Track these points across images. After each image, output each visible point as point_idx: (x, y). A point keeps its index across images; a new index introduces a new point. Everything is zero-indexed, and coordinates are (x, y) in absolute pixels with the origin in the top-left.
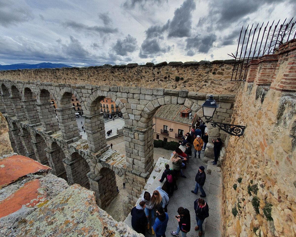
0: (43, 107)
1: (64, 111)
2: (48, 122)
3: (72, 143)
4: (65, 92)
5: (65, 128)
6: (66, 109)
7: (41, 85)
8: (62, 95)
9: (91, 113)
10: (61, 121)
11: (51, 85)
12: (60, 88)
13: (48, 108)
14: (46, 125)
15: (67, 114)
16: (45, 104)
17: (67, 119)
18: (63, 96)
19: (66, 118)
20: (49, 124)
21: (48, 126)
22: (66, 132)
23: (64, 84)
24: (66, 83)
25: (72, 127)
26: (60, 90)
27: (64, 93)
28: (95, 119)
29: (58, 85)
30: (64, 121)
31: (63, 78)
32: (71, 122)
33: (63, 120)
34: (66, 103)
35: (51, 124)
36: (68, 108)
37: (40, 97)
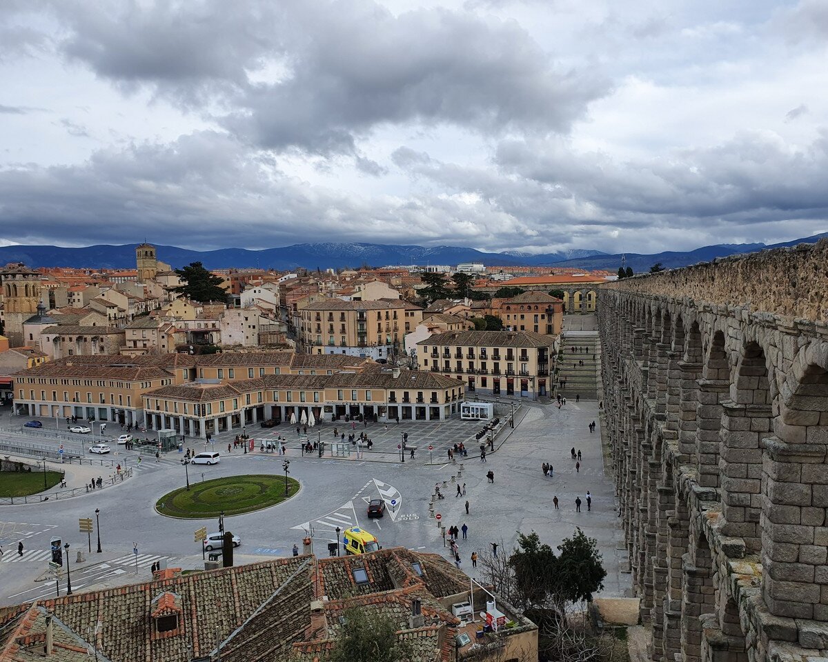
0: (742, 420)
1: (792, 459)
2: (742, 496)
3: (788, 647)
4: (809, 363)
5: (775, 549)
6: (807, 454)
7: (751, 322)
8: (799, 374)
10: (770, 505)
11: (772, 325)
12: (796, 343)
13: (759, 432)
14: (732, 505)
15: (804, 480)
16: (753, 410)
17: (800, 507)
18: (802, 381)
19: (797, 499)
20: (745, 507)
21: (739, 515)
22: (778, 574)
23: (811, 324)
24: (819, 319)
25: (816, 560)
26: (797, 351)
27: (806, 367)
29: (791, 325)
30: (779, 508)
31: (813, 292)
32: (819, 529)
33: (776, 502)
34: (813, 418)
35: (753, 511)
36: (817, 448)
37: (741, 374)
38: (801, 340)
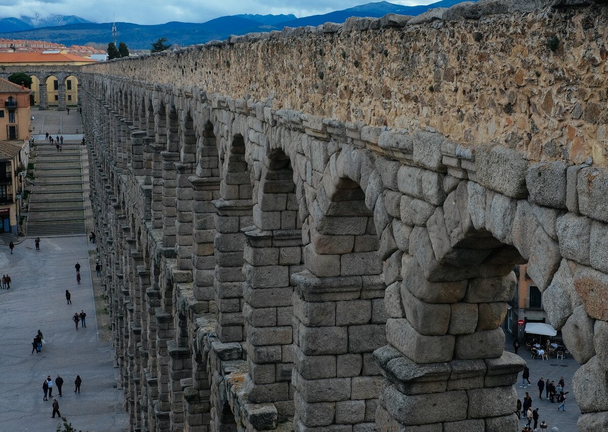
0: (269, 251)
1: (326, 297)
2: (272, 349)
4: (341, 176)
5: (310, 412)
6: (342, 289)
7: (275, 122)
8: (331, 190)
9: (420, 346)
10: (302, 358)
11: (298, 127)
12: (326, 150)
13: (289, 265)
14: (261, 363)
15: (340, 322)
16: (281, 238)
17: (336, 355)
18: (334, 198)
19: (331, 346)
20: (275, 363)
21: (268, 374)
23: (341, 126)
24: (349, 119)
25: (354, 418)
26: (327, 160)
27: (337, 181)
28: (447, 397)
29: (320, 128)
30: (313, 360)
31: (342, 86)
32: (357, 380)
33: (310, 353)
34: (347, 244)
35: (285, 367)
36: (351, 281)
37: (266, 192)
38: (332, 146)
